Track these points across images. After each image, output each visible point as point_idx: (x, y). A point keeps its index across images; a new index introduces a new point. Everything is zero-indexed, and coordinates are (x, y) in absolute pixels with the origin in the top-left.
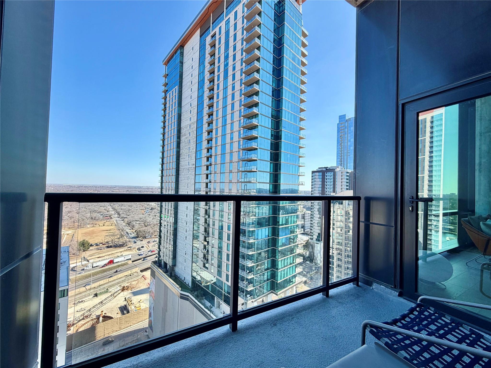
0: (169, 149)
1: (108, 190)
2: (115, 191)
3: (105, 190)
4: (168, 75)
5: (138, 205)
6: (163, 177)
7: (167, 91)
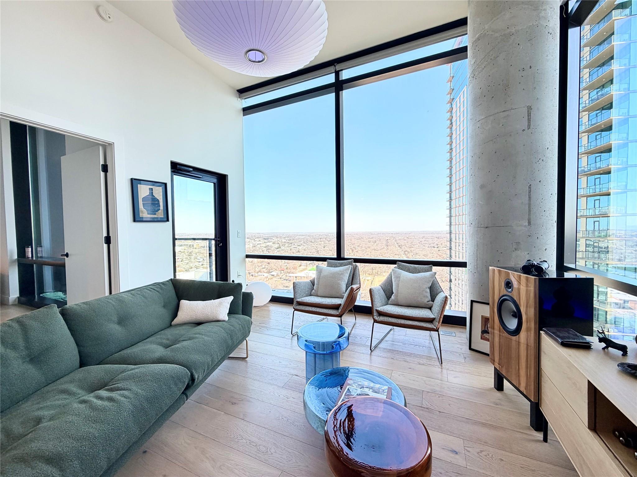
0: (458, 179)
1: (403, 237)
2: (410, 237)
3: (401, 237)
4: (453, 77)
5: (434, 255)
6: (452, 218)
7: (453, 99)
